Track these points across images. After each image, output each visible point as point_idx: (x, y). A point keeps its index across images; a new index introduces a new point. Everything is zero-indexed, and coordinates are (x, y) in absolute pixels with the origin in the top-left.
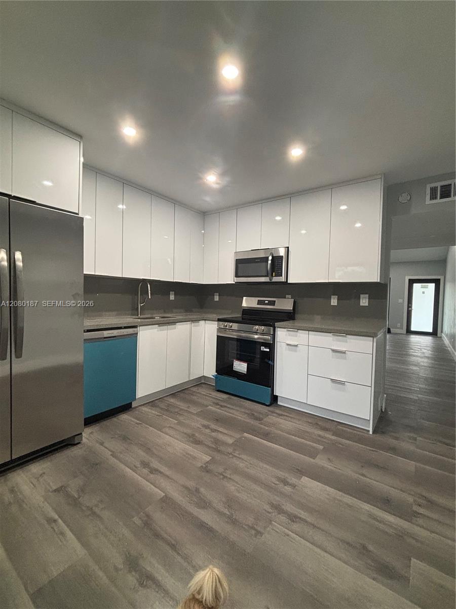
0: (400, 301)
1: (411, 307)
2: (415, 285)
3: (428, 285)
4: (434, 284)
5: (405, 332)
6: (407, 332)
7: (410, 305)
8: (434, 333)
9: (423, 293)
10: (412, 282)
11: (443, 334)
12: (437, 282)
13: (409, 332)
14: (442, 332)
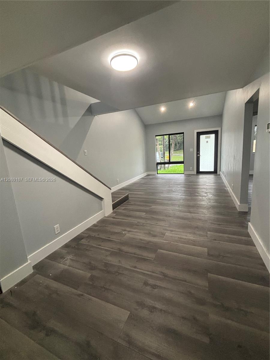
0: (191, 150)
1: (199, 154)
2: (201, 136)
3: (210, 136)
4: (214, 135)
5: (196, 174)
6: (197, 173)
7: (198, 153)
8: (215, 172)
9: (207, 142)
10: (199, 134)
11: (221, 172)
12: (216, 133)
13: (199, 172)
14: (220, 171)
